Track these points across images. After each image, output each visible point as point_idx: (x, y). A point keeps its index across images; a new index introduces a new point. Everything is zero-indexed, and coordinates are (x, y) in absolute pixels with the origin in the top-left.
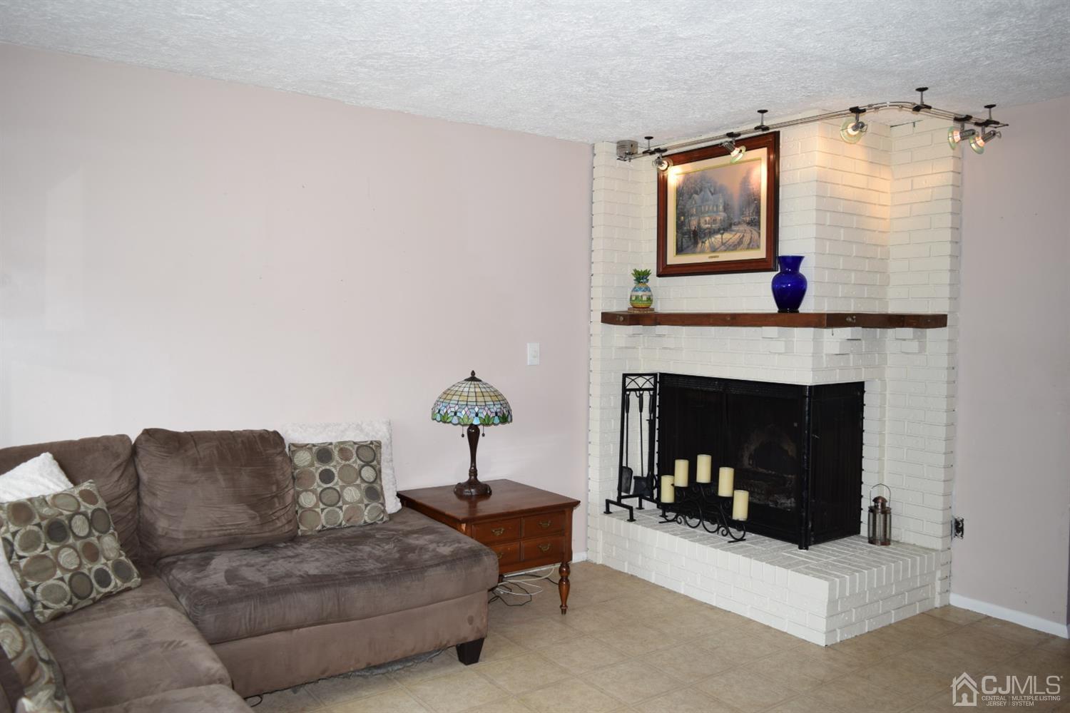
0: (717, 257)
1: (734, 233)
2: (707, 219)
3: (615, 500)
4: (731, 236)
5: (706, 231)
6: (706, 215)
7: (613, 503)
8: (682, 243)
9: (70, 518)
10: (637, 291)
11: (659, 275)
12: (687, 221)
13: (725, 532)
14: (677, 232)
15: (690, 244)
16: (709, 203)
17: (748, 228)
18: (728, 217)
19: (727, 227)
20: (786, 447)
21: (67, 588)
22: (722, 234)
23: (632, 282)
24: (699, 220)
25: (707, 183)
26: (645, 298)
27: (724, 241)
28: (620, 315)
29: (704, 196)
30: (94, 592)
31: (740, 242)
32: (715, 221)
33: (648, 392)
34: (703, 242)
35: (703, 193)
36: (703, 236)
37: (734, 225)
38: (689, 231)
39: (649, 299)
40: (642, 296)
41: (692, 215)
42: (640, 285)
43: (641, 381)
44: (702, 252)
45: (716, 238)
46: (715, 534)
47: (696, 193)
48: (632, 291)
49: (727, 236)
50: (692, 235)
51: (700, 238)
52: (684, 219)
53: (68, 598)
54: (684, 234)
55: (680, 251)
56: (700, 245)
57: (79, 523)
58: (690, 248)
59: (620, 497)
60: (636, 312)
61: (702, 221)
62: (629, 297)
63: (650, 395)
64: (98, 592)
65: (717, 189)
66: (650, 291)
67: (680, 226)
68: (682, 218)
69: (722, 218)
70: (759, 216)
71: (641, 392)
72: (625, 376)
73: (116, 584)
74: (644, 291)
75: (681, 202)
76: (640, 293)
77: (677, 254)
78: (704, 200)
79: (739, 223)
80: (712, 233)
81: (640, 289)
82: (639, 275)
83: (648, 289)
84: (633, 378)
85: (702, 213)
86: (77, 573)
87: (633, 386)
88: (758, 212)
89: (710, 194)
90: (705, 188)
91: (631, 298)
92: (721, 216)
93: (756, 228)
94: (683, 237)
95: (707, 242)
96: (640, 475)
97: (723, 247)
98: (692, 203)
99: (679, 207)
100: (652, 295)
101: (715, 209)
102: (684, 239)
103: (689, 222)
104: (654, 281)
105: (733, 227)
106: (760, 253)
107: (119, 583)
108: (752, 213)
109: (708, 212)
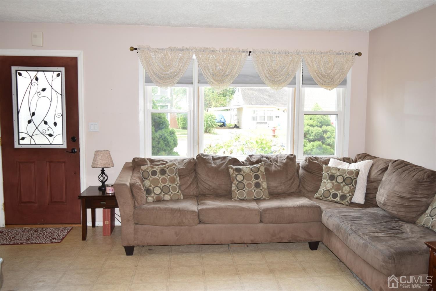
9: (338, 176)
21: (322, 192)
30: (329, 198)
53: (321, 195)
57: (339, 178)
64: (331, 199)
73: (338, 199)
86: (328, 190)
107: (339, 200)
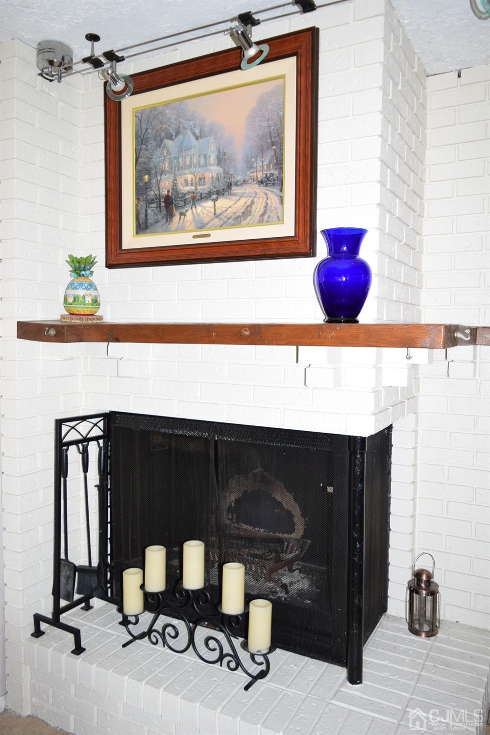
0: (208, 235)
1: (236, 198)
2: (189, 177)
3: (50, 616)
4: (231, 203)
5: (188, 196)
6: (187, 171)
7: (46, 620)
8: (146, 215)
10: (75, 288)
11: (109, 266)
12: (154, 181)
13: (233, 665)
14: (138, 199)
15: (160, 217)
16: (192, 152)
17: (261, 190)
18: (226, 173)
19: (224, 188)
20: (279, 498)
22: (215, 200)
23: (66, 274)
24: (175, 180)
25: (190, 120)
26: (88, 300)
27: (218, 212)
28: (51, 326)
29: (182, 143)
31: (247, 212)
32: (202, 180)
33: (95, 443)
34: (181, 214)
35: (180, 137)
36: (182, 203)
37: (236, 185)
38: (158, 198)
39: (95, 301)
40: (84, 297)
41: (162, 172)
42: (81, 279)
43: (84, 428)
44: (181, 229)
45: (204, 208)
46: (218, 665)
47: (170, 137)
48: (68, 288)
49: (223, 203)
50: (163, 204)
51: (177, 207)
52: (150, 180)
54: (149, 202)
55: (142, 227)
56: (176, 218)
58: (159, 224)
59: (58, 610)
60: (76, 321)
61: (180, 181)
62: (62, 299)
63: (100, 448)
65: (206, 129)
66: (96, 289)
67: (141, 190)
68: (146, 177)
69: (215, 176)
70: (281, 170)
71: (85, 444)
72: (59, 423)
74: (87, 289)
75: (142, 152)
76: (81, 292)
77: (137, 233)
78: (181, 149)
79: (245, 182)
80: (196, 199)
81: (81, 285)
82: (79, 262)
83: (91, 286)
84: (72, 424)
85: (180, 168)
87: (73, 436)
88: (279, 163)
89: (193, 138)
90: (185, 129)
91: (65, 300)
92: (214, 171)
93: (276, 190)
94: (147, 207)
95: (189, 214)
96: (87, 564)
97: (217, 220)
98: (162, 153)
99: (140, 160)
100: (99, 296)
101: (202, 161)
102: (149, 211)
103: (158, 183)
104: (100, 273)
105: (234, 188)
106: (286, 228)
108: (268, 166)
109: (190, 167)
